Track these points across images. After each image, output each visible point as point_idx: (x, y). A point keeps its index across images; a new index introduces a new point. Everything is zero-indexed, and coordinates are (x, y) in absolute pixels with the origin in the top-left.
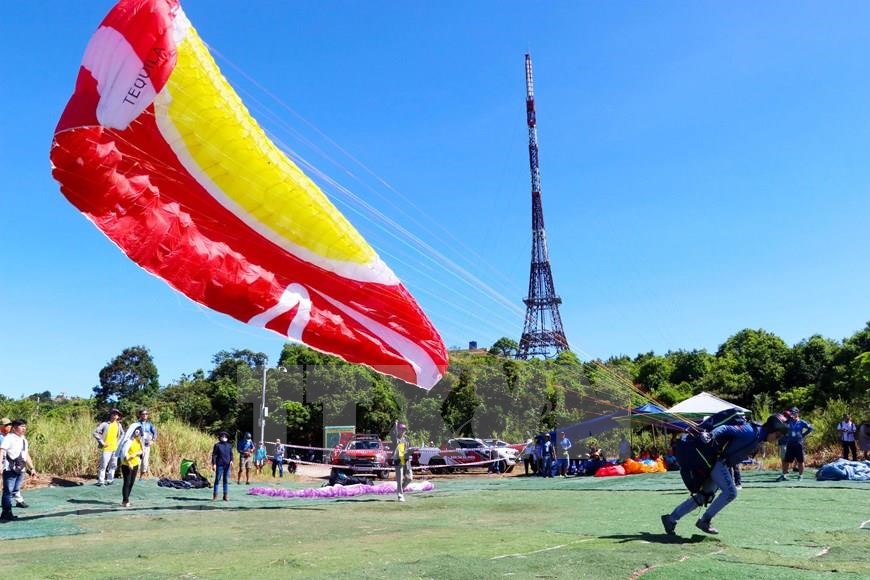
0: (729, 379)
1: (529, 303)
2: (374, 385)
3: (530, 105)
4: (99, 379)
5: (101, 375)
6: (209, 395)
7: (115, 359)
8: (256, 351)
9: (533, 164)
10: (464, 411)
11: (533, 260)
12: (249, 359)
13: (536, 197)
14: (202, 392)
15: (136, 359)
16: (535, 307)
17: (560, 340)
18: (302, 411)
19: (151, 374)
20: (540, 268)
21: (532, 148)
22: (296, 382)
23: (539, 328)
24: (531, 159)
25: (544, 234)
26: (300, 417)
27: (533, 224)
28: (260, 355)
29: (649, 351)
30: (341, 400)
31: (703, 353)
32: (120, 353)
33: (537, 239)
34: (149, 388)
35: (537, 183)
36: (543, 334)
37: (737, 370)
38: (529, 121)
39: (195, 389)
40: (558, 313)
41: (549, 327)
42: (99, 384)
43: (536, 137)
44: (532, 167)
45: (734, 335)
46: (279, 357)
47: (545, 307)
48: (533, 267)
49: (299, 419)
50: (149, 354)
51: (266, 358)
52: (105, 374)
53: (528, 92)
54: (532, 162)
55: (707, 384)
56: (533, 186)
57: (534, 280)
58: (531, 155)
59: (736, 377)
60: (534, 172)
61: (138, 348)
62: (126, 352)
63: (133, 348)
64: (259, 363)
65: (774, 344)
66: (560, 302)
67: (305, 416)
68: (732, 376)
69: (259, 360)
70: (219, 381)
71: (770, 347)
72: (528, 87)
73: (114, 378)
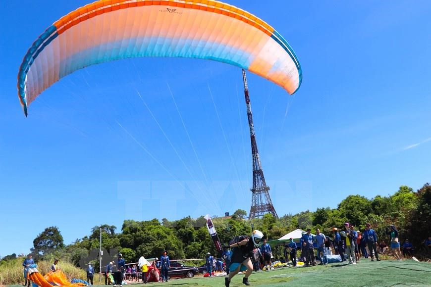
0: (337, 221)
1: (253, 191)
2: (166, 237)
3: (246, 93)
4: (33, 244)
5: (34, 242)
6: (88, 248)
7: (41, 234)
8: (110, 225)
9: (250, 122)
10: (210, 247)
11: (254, 169)
12: (107, 229)
13: (253, 138)
14: (85, 247)
15: (52, 233)
16: (257, 193)
17: (271, 208)
18: (131, 253)
19: (59, 240)
20: (257, 173)
21: (249, 114)
22: (128, 239)
23: (260, 203)
24: (249, 120)
25: (258, 156)
26: (130, 255)
27: (253, 151)
28: (113, 227)
29: (307, 210)
30: (150, 246)
31: (328, 209)
32: (44, 231)
33: (255, 159)
34: (59, 247)
35: (253, 131)
36: (262, 206)
37: (342, 216)
38: (246, 101)
39: (82, 246)
40: (268, 195)
41: (265, 202)
42: (33, 246)
43: (250, 109)
44: (249, 123)
45: (345, 198)
46: (122, 227)
47: (262, 192)
48: (254, 173)
49: (130, 257)
50: (58, 230)
51: (116, 228)
52: (36, 242)
53: (245, 87)
54: (249, 121)
55: (327, 224)
56: (251, 132)
57: (255, 179)
58: (249, 117)
59: (341, 220)
60: (251, 126)
61: (53, 227)
62: (46, 230)
63: (50, 227)
64: (112, 231)
65: (359, 202)
66: (269, 189)
67: (133, 255)
68: (339, 219)
69: (112, 229)
70: (92, 241)
71: (357, 203)
72: (244, 84)
73: (41, 243)
